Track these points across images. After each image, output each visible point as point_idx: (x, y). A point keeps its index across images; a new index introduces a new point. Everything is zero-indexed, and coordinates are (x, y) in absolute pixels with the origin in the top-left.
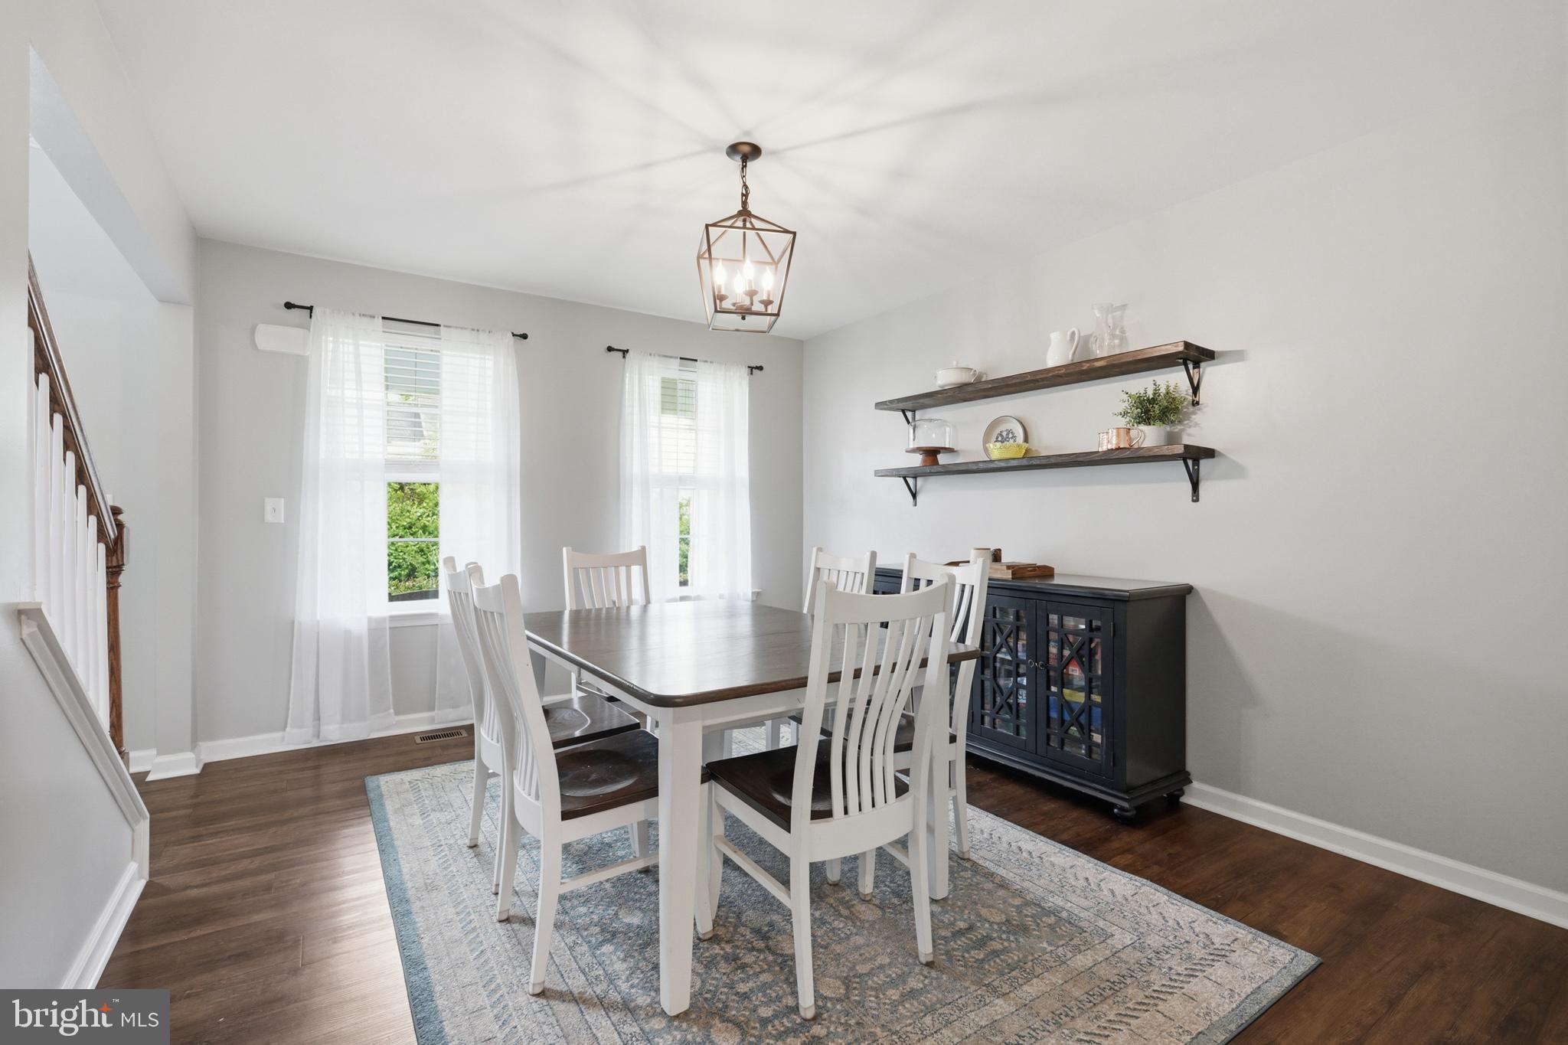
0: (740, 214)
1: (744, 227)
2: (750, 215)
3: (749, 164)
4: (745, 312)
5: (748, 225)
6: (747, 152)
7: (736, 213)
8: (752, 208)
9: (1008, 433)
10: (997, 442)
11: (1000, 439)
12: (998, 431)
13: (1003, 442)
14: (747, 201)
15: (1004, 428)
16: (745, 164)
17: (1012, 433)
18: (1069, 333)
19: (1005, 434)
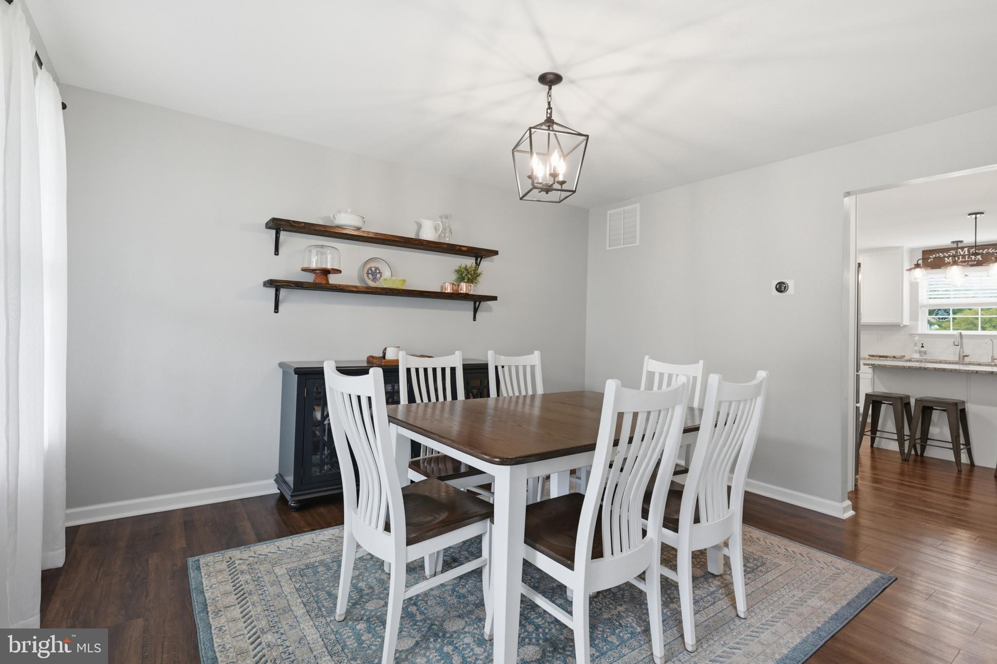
0: (548, 121)
1: (549, 130)
2: (552, 121)
3: (553, 87)
4: (548, 189)
5: (551, 129)
6: (550, 80)
7: (545, 120)
8: (554, 117)
9: (377, 269)
10: (368, 273)
11: (370, 272)
12: (368, 266)
13: (372, 275)
14: (551, 114)
15: (373, 265)
16: (550, 89)
17: (379, 270)
18: (436, 223)
19: (373, 269)
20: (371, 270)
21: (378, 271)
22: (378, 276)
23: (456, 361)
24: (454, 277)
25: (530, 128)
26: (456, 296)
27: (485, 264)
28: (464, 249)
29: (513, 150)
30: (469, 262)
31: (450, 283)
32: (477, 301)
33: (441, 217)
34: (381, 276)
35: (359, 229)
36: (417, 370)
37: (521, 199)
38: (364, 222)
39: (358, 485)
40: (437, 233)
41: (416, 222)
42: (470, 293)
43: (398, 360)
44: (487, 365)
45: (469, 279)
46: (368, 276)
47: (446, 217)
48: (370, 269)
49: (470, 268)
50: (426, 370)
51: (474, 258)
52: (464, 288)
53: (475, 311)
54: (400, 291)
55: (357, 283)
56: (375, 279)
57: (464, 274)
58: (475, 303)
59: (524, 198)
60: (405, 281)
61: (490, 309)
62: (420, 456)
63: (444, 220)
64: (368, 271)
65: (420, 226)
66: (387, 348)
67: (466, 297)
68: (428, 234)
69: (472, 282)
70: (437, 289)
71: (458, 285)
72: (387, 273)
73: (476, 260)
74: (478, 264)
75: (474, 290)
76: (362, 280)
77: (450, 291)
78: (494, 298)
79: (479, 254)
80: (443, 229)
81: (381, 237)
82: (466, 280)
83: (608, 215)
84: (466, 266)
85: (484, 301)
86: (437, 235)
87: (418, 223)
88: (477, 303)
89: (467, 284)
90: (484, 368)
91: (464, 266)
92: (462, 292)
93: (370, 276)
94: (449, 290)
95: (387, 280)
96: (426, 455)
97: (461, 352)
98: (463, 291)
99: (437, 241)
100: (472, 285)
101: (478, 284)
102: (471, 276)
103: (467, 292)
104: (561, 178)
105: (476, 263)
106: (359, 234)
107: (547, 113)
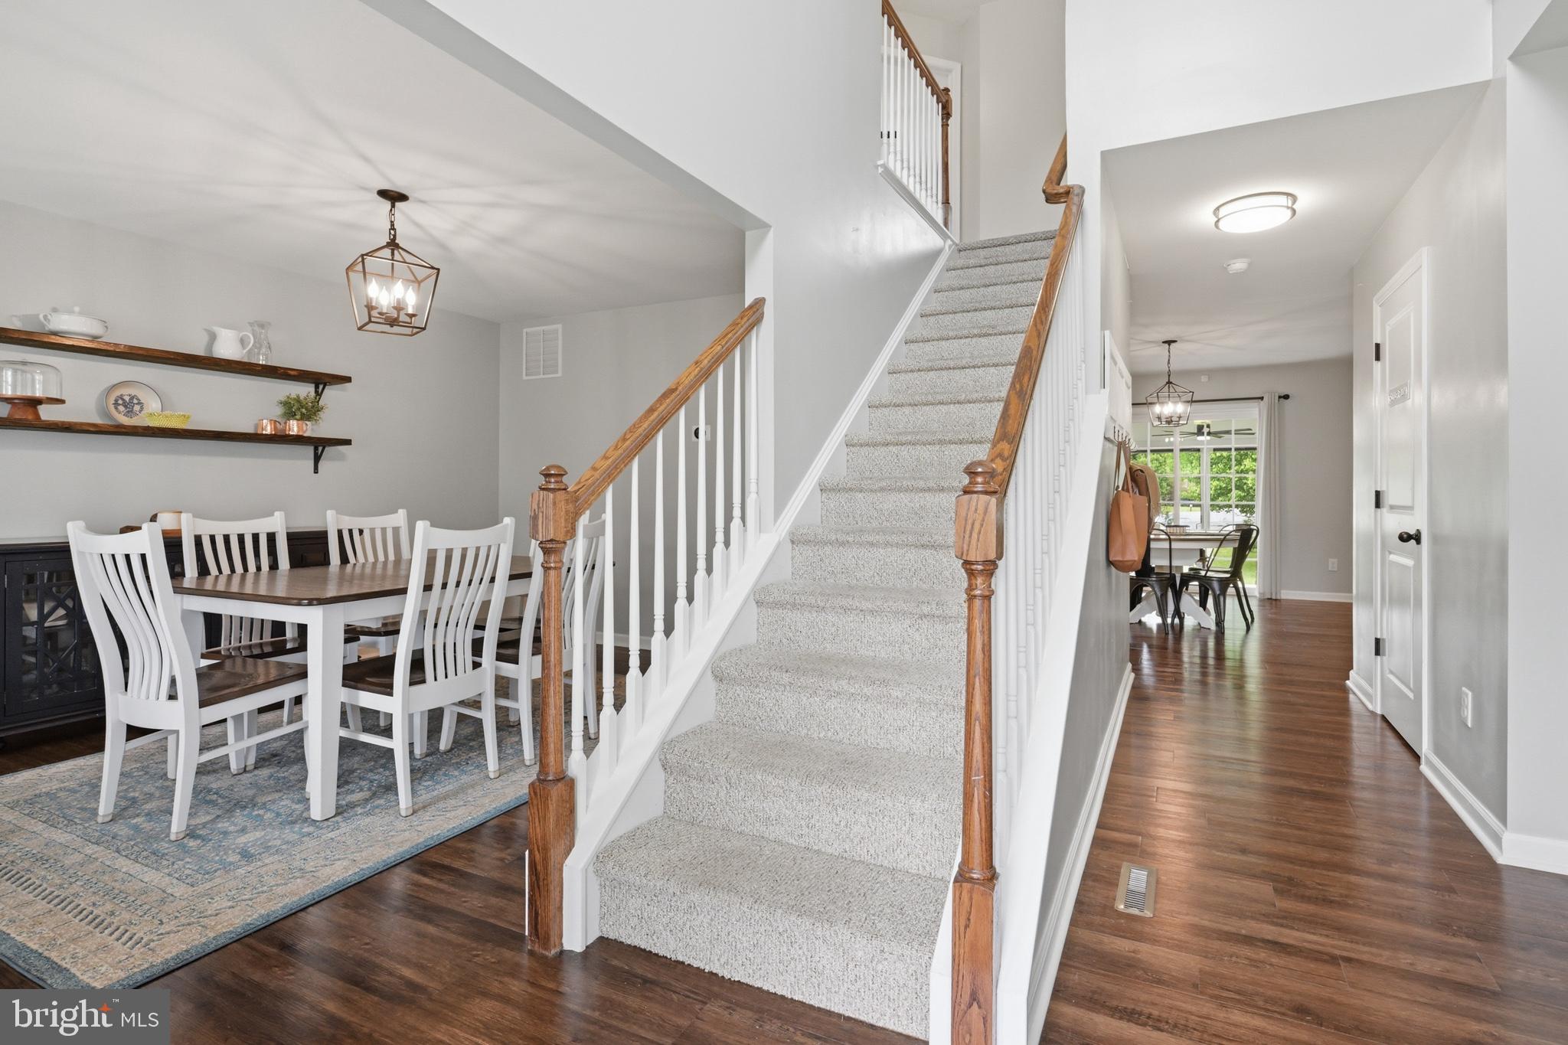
0: (388, 245)
2: (397, 246)
3: (397, 207)
4: (393, 321)
6: (394, 197)
7: (385, 244)
8: (399, 239)
9: (132, 398)
10: (116, 404)
11: (120, 402)
12: (118, 393)
13: (126, 407)
14: (395, 236)
15: (126, 392)
16: (393, 206)
17: (138, 399)
18: (241, 335)
19: (127, 398)
20: (123, 400)
21: (135, 401)
22: (137, 408)
23: (277, 524)
24: (279, 411)
25: (362, 255)
26: (280, 438)
27: (331, 393)
28: (292, 373)
29: (347, 269)
30: (305, 390)
31: (271, 420)
32: (320, 446)
33: (251, 324)
34: (142, 409)
35: (95, 338)
36: (213, 538)
37: (360, 329)
38: (106, 327)
39: (126, 670)
40: (244, 348)
41: (206, 330)
42: (305, 435)
43: (181, 530)
44: (326, 533)
45: (302, 414)
46: (116, 408)
47: (262, 326)
48: (121, 397)
49: (305, 399)
50: (227, 538)
51: (313, 385)
52: (294, 427)
53: (317, 458)
54: (180, 432)
55: (97, 420)
56: (130, 412)
57: (295, 407)
58: (316, 449)
59: (365, 328)
60: (188, 417)
61: (342, 457)
62: (220, 646)
63: (256, 328)
64: (116, 401)
65: (213, 337)
66: (159, 515)
67: (299, 440)
68: (227, 348)
69: (309, 418)
70: (249, 429)
71: (285, 423)
72: (153, 405)
73: (317, 387)
74: (319, 394)
75: (312, 430)
76: (106, 414)
77: (271, 431)
78: (348, 442)
79: (321, 381)
80: (255, 342)
81: (140, 352)
82: (298, 417)
83: (524, 334)
84: (298, 396)
85: (330, 446)
86: (245, 351)
87: (209, 331)
88: (320, 449)
89: (299, 422)
90: (321, 537)
91: (293, 396)
92: (291, 433)
93: (121, 408)
94: (268, 430)
95: (152, 413)
96: (230, 644)
97: (283, 513)
98: (293, 431)
99: (246, 360)
100: (308, 423)
101: (320, 421)
102: (309, 411)
103: (301, 434)
104: (410, 311)
105: (316, 392)
106: (98, 347)
107: (390, 233)
